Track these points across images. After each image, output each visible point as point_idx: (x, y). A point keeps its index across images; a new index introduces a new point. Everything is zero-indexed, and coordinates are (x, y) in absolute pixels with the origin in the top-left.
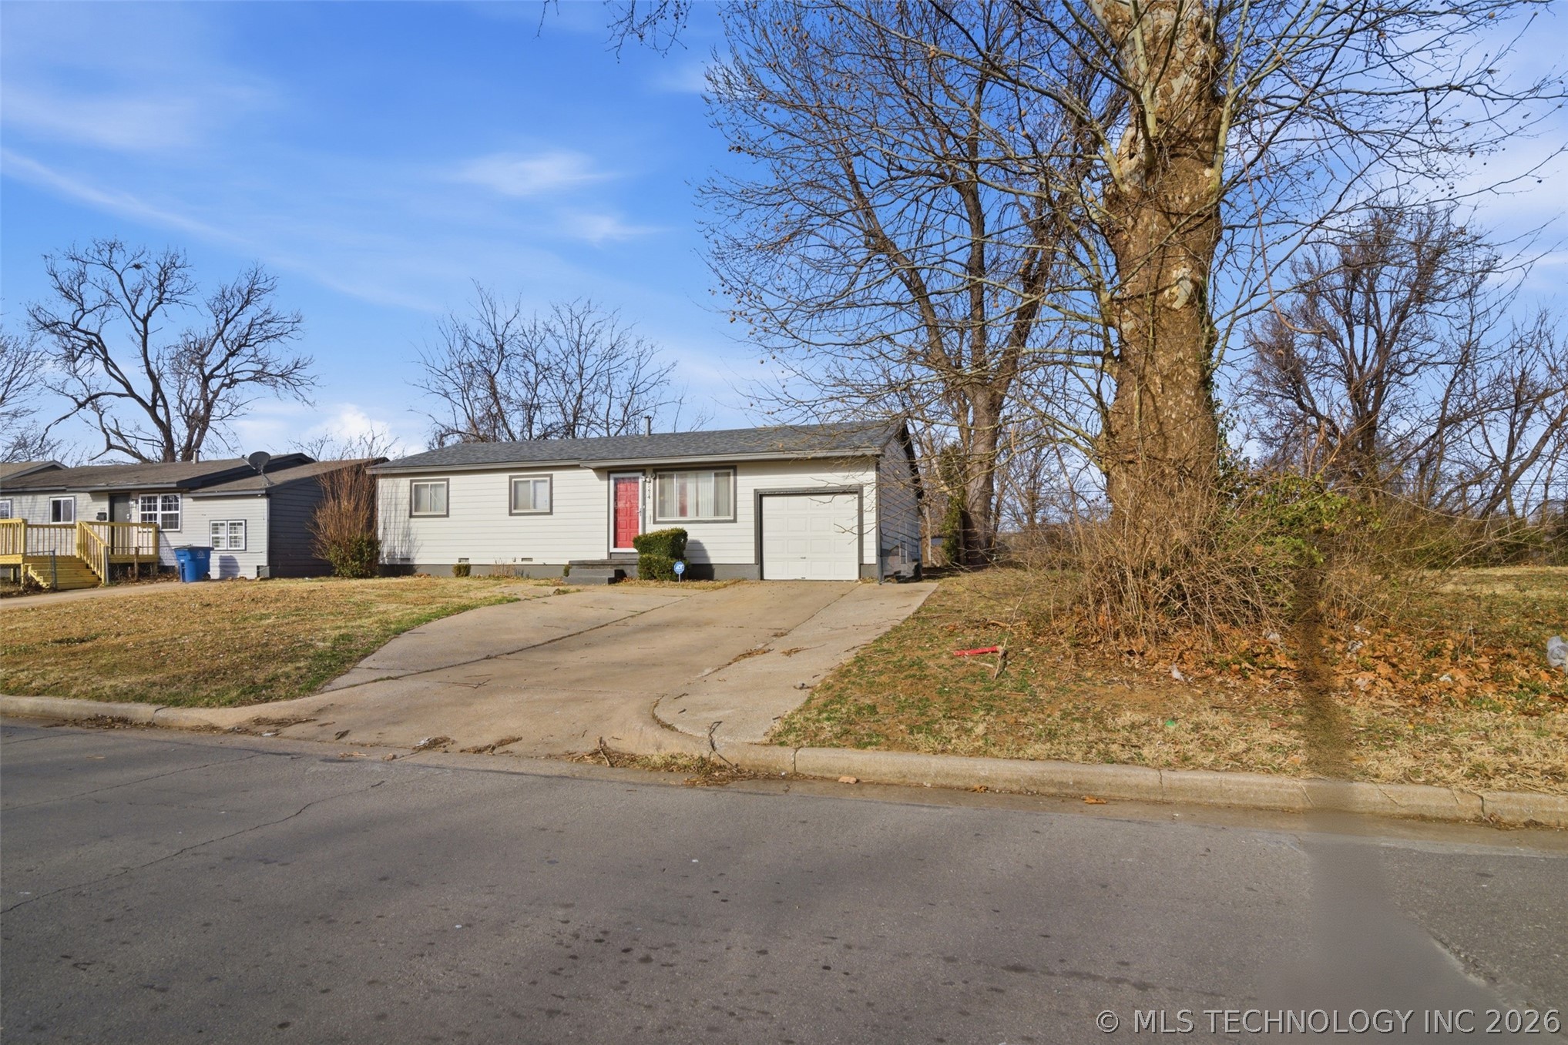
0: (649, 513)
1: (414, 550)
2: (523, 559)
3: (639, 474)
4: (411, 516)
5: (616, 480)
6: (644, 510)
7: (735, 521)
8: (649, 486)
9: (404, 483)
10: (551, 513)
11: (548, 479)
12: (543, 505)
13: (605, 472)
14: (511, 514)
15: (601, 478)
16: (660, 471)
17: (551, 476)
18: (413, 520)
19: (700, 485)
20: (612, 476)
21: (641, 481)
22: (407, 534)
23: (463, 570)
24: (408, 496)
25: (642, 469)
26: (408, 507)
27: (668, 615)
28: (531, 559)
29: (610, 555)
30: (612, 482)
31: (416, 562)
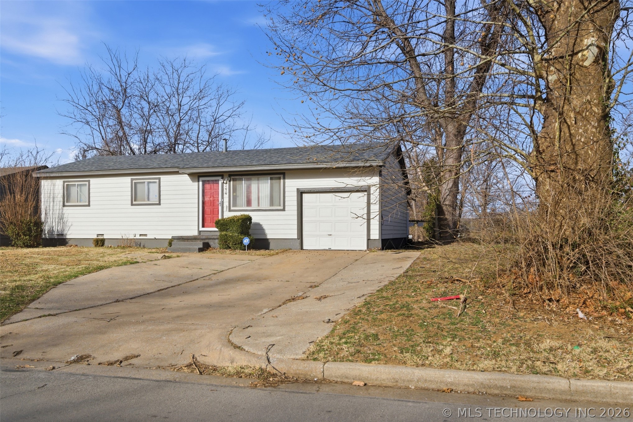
0: (226, 204)
1: (67, 229)
2: (140, 235)
3: (219, 178)
4: (64, 206)
5: (203, 181)
6: (223, 202)
7: (284, 210)
8: (226, 186)
9: (59, 183)
10: (159, 204)
11: (157, 181)
12: (154, 199)
13: (196, 176)
14: (132, 205)
15: (193, 180)
16: (234, 176)
17: (159, 179)
18: (65, 208)
19: (260, 185)
20: (201, 179)
21: (220, 182)
22: (61, 218)
23: (100, 242)
24: (62, 191)
25: (221, 175)
26: (62, 199)
27: (239, 272)
28: (146, 235)
29: (200, 232)
30: (201, 183)
31: (68, 237)
